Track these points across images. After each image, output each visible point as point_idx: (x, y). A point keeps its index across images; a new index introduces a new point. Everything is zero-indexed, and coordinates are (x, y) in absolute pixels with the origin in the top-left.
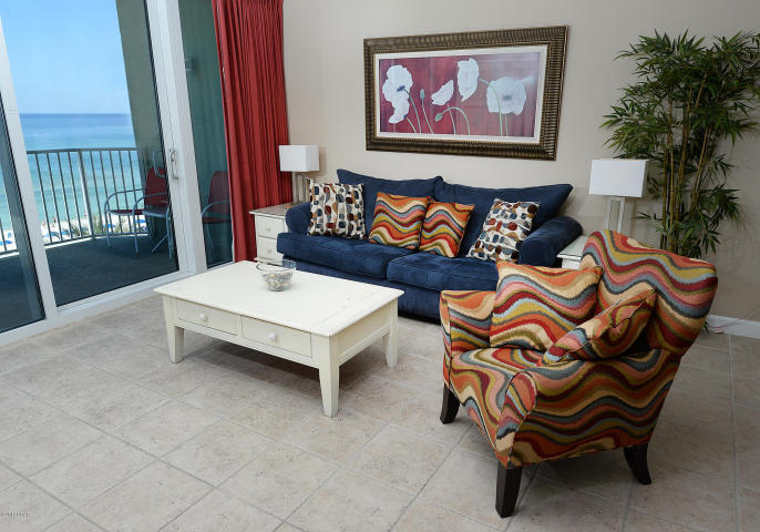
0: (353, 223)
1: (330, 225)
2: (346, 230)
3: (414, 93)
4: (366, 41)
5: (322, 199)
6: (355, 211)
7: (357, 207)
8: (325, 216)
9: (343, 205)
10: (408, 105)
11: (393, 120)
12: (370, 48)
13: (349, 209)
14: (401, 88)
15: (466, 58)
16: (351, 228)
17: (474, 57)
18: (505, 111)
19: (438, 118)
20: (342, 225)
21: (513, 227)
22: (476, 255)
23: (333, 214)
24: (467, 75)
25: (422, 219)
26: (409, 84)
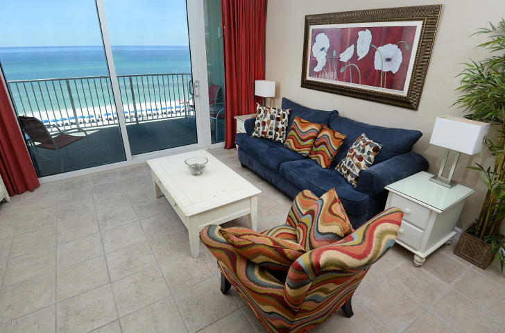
0: (277, 133)
1: (263, 133)
2: (273, 137)
3: (330, 52)
4: (306, 16)
5: (261, 116)
6: (280, 126)
7: (283, 123)
8: (261, 127)
9: (273, 122)
10: (325, 60)
11: (316, 70)
12: (309, 21)
13: (277, 124)
14: (323, 49)
15: (364, 29)
16: (276, 136)
17: (369, 28)
18: (386, 70)
19: (342, 70)
20: (271, 133)
21: (361, 159)
22: (339, 170)
23: (266, 126)
24: (363, 42)
25: (315, 138)
26: (327, 46)
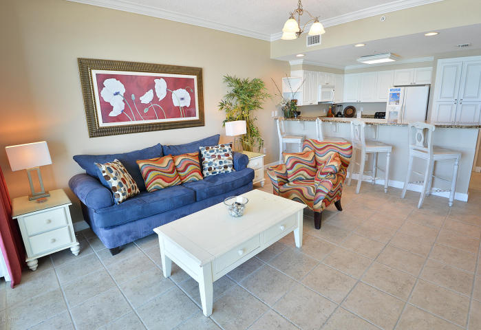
1: (129, 190)
3: (127, 97)
4: (80, 59)
10: (123, 104)
11: (112, 114)
14: (117, 94)
15: (159, 78)
17: (163, 78)
18: (182, 105)
19: (146, 111)
21: (227, 155)
24: (160, 87)
26: (122, 91)
